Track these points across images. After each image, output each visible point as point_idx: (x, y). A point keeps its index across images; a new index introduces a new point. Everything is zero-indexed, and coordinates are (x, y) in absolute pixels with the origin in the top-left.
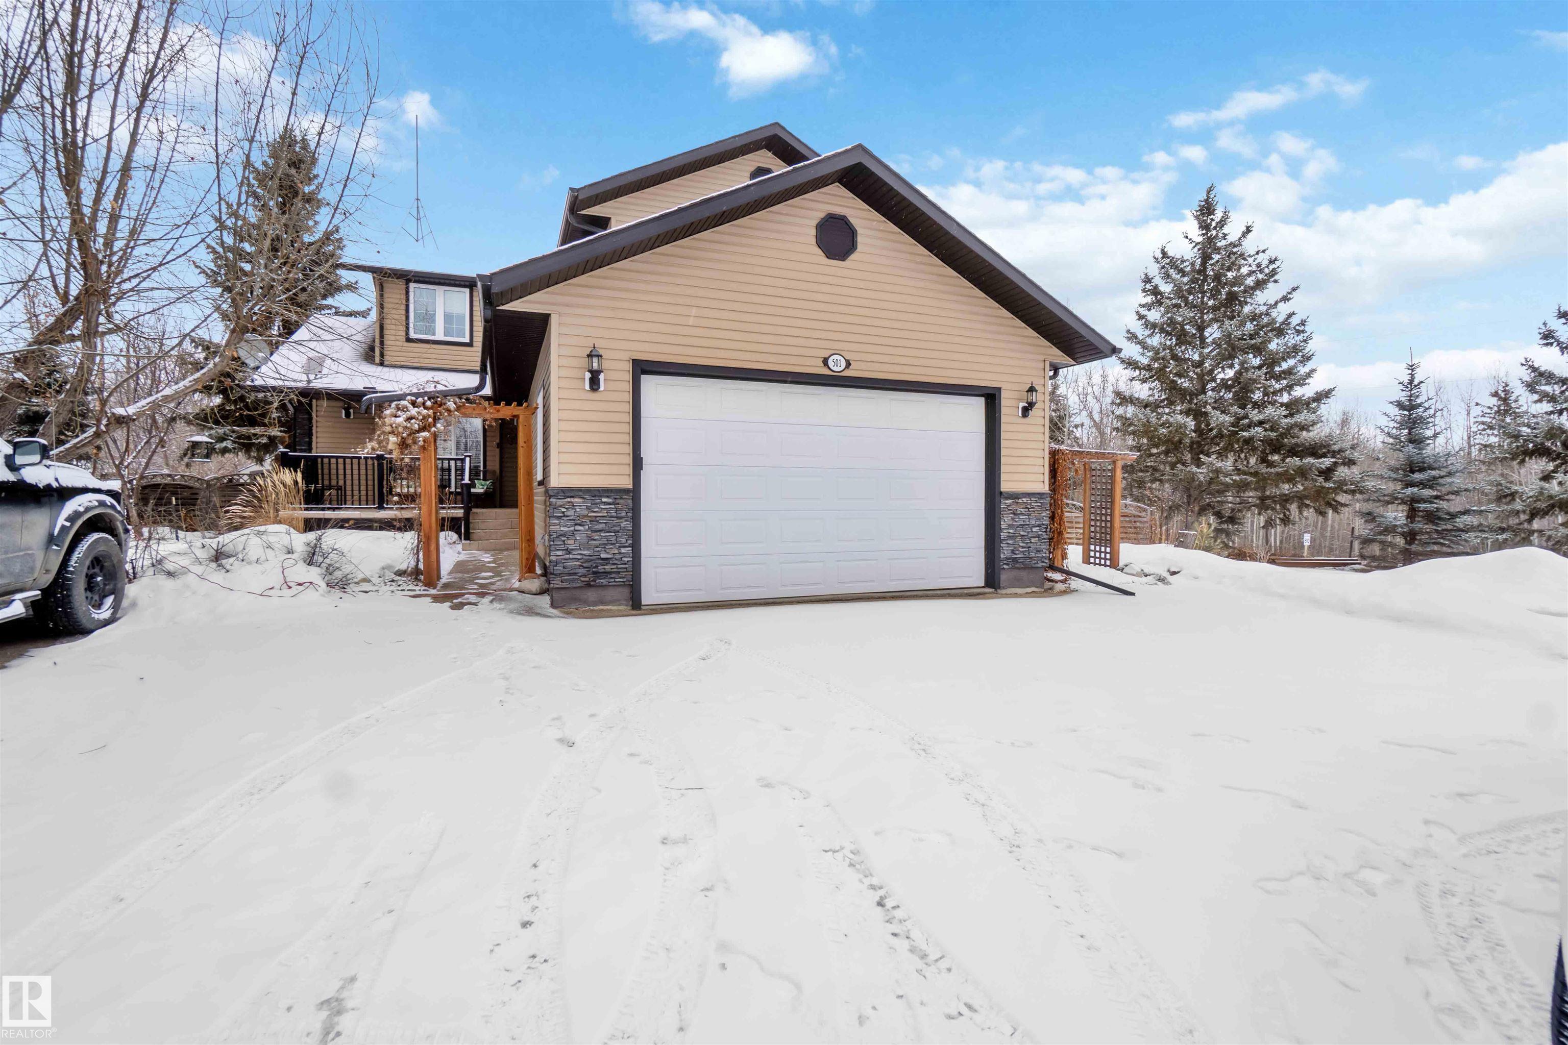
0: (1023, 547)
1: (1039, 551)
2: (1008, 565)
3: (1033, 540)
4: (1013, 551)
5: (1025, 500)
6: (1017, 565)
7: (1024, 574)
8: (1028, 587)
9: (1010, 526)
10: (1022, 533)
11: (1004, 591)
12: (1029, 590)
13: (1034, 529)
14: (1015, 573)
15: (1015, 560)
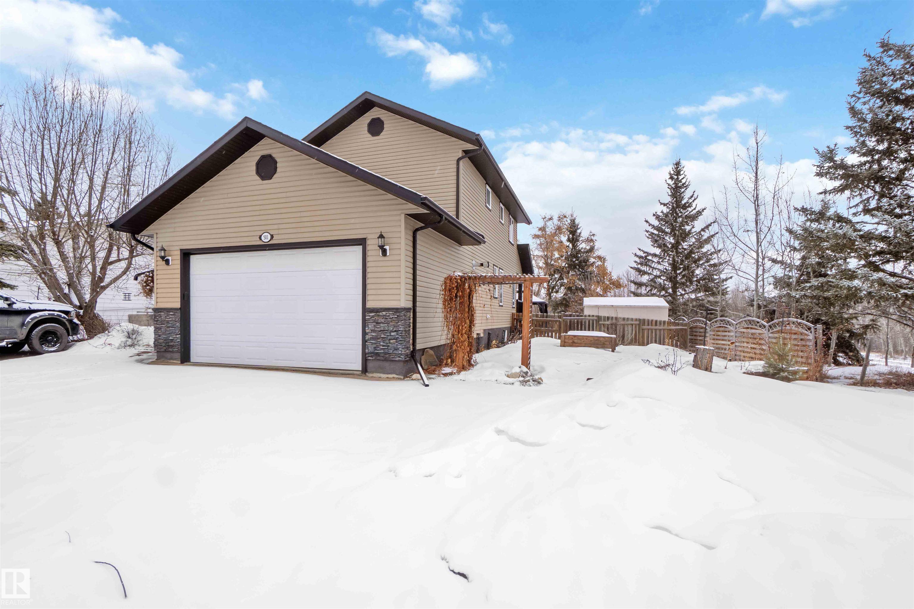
0: (383, 346)
1: (396, 349)
2: (372, 357)
3: (391, 341)
4: (375, 348)
5: (384, 313)
6: (378, 358)
7: (386, 364)
8: (390, 374)
9: (373, 331)
10: (382, 336)
11: (371, 375)
12: (391, 376)
13: (392, 334)
14: (377, 363)
15: (377, 354)
